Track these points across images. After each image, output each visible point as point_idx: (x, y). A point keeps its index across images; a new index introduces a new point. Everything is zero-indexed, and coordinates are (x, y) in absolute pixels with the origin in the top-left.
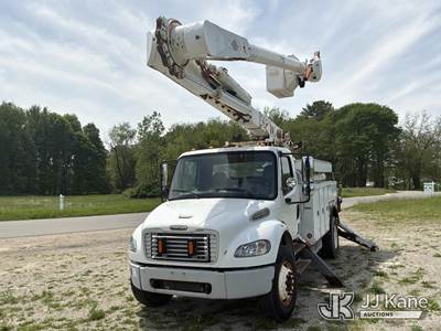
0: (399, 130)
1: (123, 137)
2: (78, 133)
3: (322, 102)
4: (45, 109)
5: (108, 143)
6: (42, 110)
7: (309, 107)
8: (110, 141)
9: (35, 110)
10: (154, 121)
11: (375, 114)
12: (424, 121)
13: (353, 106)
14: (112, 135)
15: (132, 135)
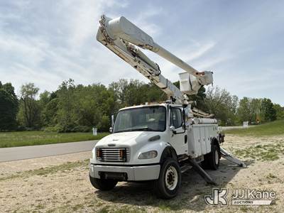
12: (216, 91)
15: (35, 91)
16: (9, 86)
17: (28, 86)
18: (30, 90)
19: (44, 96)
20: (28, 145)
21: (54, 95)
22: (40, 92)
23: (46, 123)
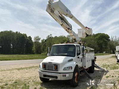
0: (110, 40)
4: (19, 32)
12: (115, 38)
15: (39, 39)
16: (30, 37)
17: (37, 37)
18: (37, 39)
19: (42, 41)
20: (27, 59)
21: (46, 41)
22: (41, 39)
23: (43, 51)
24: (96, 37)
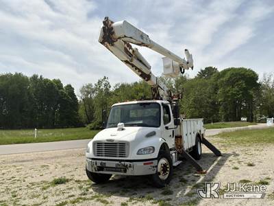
0: (260, 84)
1: (88, 93)
2: (62, 90)
3: (211, 68)
4: (41, 76)
5: (79, 96)
6: (39, 77)
7: (202, 71)
8: (81, 95)
9: (35, 77)
10: (104, 82)
11: (243, 75)
13: (229, 70)
14: (81, 91)
24: (222, 79)
